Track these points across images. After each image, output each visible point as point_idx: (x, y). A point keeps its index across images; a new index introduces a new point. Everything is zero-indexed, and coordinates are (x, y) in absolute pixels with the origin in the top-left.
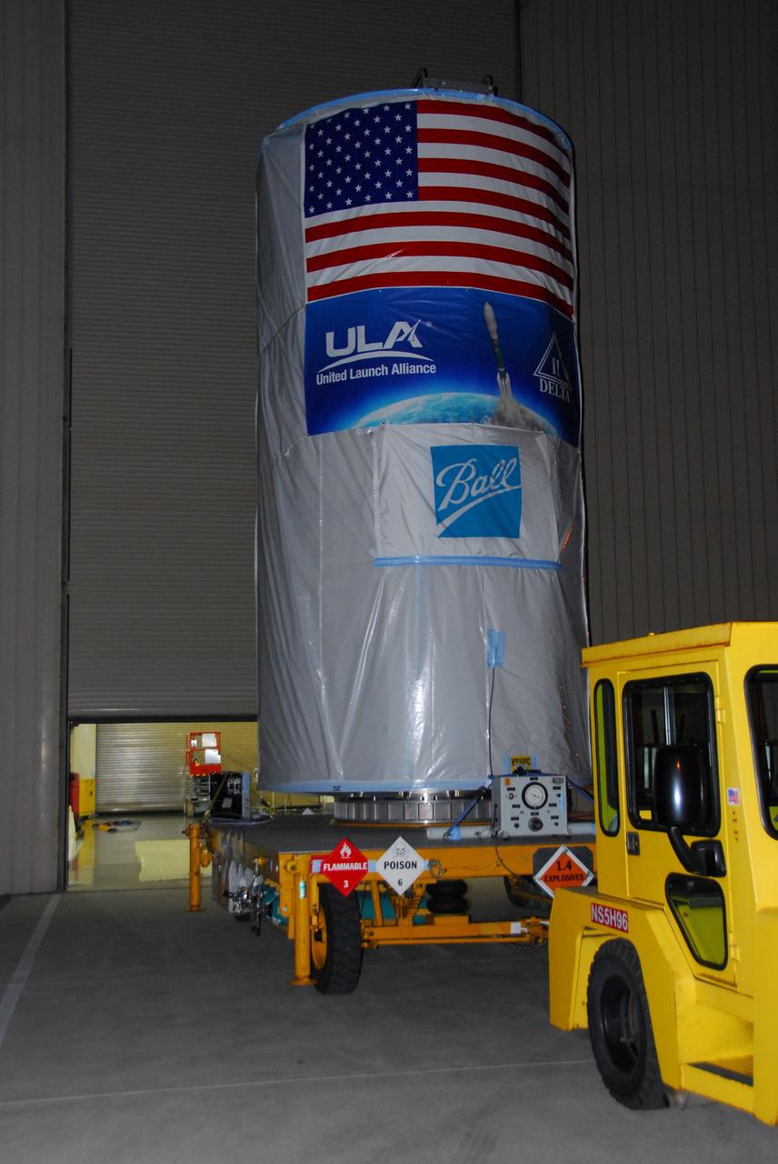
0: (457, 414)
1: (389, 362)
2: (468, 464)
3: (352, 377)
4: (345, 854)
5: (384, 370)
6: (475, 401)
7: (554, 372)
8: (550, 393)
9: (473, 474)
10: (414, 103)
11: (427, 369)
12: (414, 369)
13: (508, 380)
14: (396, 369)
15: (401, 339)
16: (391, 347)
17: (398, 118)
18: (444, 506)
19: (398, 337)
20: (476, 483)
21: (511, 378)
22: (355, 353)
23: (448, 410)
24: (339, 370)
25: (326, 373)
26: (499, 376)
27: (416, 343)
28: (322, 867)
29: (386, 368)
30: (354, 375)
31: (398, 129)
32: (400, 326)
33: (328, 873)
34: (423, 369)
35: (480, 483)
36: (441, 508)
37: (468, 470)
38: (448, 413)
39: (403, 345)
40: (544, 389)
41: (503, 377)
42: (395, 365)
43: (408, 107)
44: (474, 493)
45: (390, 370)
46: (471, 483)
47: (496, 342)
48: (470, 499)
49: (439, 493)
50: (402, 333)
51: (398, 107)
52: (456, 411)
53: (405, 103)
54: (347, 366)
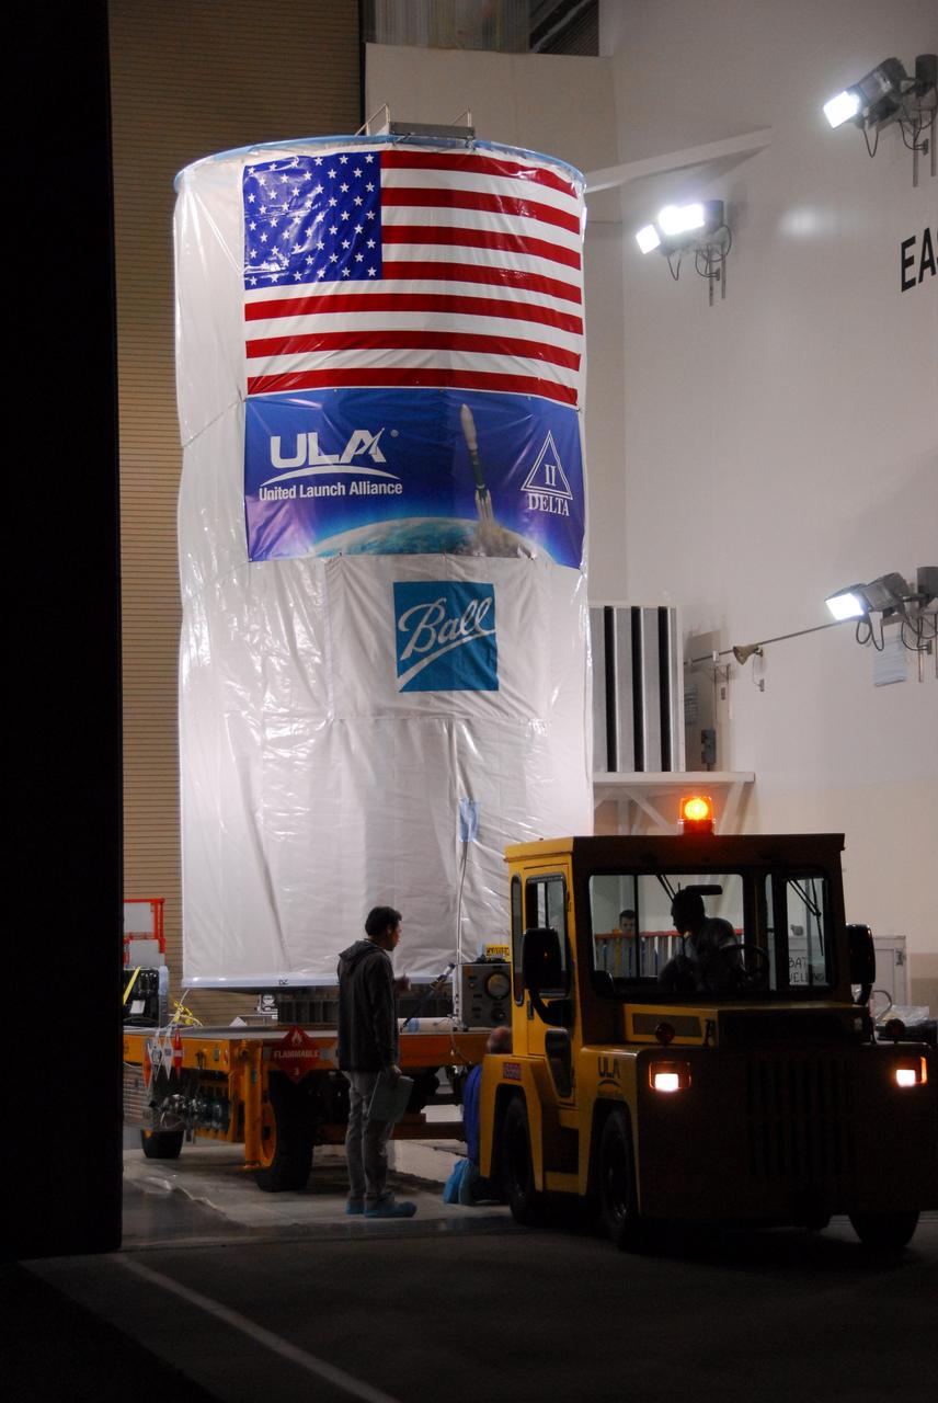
0: (426, 544)
1: (347, 479)
2: (436, 604)
3: (302, 496)
4: (296, 1041)
5: (340, 489)
6: (449, 527)
7: (548, 483)
8: (542, 509)
9: (442, 615)
10: (377, 155)
11: (391, 489)
12: (376, 489)
13: (489, 498)
14: (355, 489)
15: (361, 451)
16: (349, 461)
17: (358, 173)
18: (406, 655)
19: (358, 449)
20: (446, 626)
21: (492, 496)
22: (306, 465)
23: (418, 538)
24: (285, 484)
25: (270, 487)
26: (477, 495)
27: (379, 457)
28: (273, 1054)
29: (343, 487)
30: (305, 493)
31: (357, 187)
32: (360, 435)
33: (278, 1061)
34: (387, 489)
35: (450, 627)
36: (403, 658)
37: (437, 610)
38: (415, 542)
39: (363, 459)
40: (534, 506)
41: (483, 496)
42: (354, 483)
43: (369, 159)
44: (441, 640)
45: (348, 490)
46: (438, 628)
47: (475, 453)
48: (437, 646)
49: (402, 640)
50: (362, 444)
51: (357, 159)
52: (425, 540)
53: (366, 154)
54: (297, 481)
